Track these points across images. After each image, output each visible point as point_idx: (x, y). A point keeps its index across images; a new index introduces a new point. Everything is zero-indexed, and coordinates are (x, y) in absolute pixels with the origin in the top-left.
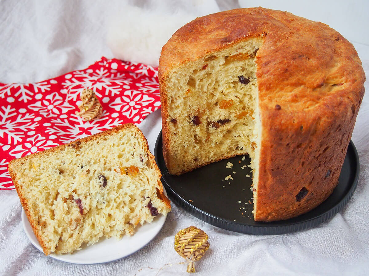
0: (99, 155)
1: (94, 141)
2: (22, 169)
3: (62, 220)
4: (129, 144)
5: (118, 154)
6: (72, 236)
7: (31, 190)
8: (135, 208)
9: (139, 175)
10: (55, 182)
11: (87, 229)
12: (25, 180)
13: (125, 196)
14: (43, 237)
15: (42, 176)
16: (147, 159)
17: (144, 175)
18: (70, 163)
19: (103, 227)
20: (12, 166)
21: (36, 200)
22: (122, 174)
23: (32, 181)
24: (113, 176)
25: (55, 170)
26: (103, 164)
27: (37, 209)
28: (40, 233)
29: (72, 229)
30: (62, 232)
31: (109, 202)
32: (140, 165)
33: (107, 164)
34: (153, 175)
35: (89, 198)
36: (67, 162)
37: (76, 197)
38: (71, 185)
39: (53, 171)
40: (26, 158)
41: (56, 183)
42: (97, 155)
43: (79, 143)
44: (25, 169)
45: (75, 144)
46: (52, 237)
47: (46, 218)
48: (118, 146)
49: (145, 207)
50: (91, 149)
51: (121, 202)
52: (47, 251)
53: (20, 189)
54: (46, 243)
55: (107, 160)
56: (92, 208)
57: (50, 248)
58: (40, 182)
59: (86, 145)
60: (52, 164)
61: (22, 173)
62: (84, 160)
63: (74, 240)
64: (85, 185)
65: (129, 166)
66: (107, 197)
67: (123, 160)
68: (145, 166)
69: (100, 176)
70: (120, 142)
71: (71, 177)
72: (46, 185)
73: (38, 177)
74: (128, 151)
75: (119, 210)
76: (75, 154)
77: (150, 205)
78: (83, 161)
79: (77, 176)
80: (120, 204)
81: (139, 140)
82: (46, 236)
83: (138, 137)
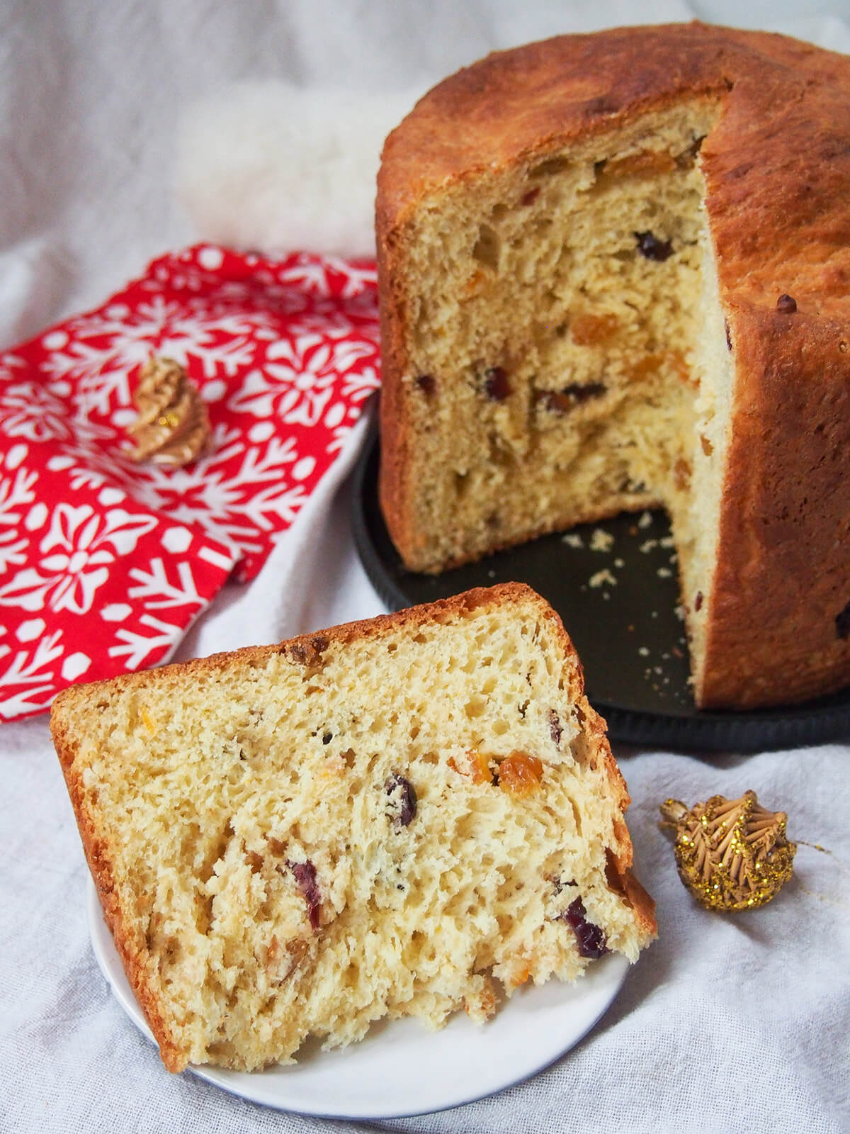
0: (393, 697)
1: (378, 642)
2: (99, 726)
3: (241, 939)
4: (509, 665)
5: (467, 701)
6: (268, 1006)
7: (130, 812)
8: (521, 920)
9: (544, 792)
10: (222, 786)
11: (328, 985)
12: (110, 771)
13: (482, 868)
14: (165, 1000)
15: (173, 761)
16: (576, 731)
17: (561, 793)
18: (283, 719)
19: (388, 984)
20: (65, 711)
21: (145, 850)
22: (476, 780)
23: (135, 776)
24: (443, 784)
25: (223, 742)
26: (407, 735)
27: (148, 888)
28: (154, 983)
29: (274, 978)
30: (236, 988)
31: (417, 884)
32: (548, 752)
33: (421, 734)
34: (596, 797)
35: (344, 863)
36: (273, 714)
37: (296, 854)
38: (279, 806)
39: (216, 745)
40: (121, 687)
41: (225, 792)
42: (385, 696)
43: (321, 644)
44: (114, 728)
45: (307, 648)
46: (197, 1003)
47: (181, 926)
48: (468, 669)
49: (557, 919)
50: (365, 672)
51: (466, 888)
52: (175, 1059)
53: (87, 803)
54: (172, 1026)
55: (423, 719)
56: (355, 906)
57: (188, 1049)
58: (166, 783)
59: (348, 653)
60: (213, 717)
61: (101, 744)
62: (335, 713)
63: (278, 1024)
64: (335, 809)
65: (506, 752)
66: (411, 866)
67: (484, 725)
68: (569, 759)
69: (393, 781)
70: (476, 653)
71: (282, 773)
72: (185, 797)
73: (157, 764)
74: (508, 692)
75: (456, 920)
76: (303, 688)
77: (575, 915)
78: (330, 716)
79: (305, 772)
80: (460, 895)
81: (551, 651)
82: (174, 1000)
83: (547, 639)
